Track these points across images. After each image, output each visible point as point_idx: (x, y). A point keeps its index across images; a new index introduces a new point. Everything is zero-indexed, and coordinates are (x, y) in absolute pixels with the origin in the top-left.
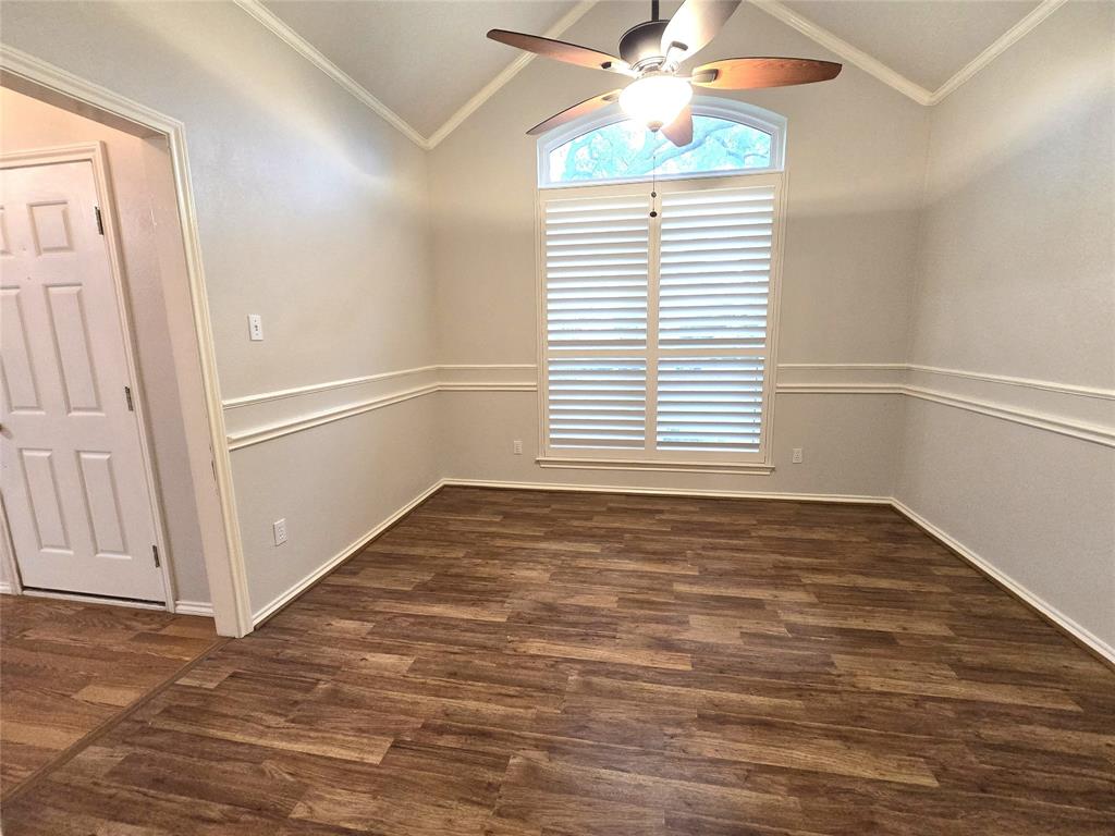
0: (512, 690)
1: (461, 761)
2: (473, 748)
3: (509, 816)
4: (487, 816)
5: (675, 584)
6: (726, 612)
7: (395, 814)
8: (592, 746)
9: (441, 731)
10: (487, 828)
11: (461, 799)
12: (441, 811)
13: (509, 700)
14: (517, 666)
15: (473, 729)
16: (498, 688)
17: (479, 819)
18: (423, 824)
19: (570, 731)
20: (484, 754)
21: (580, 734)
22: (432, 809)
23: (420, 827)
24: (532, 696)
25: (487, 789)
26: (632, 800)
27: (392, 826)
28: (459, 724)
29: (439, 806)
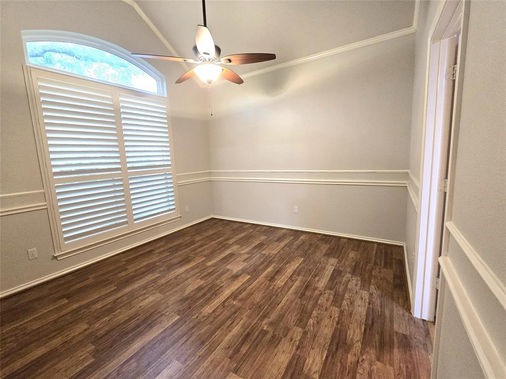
0: (229, 322)
1: (257, 345)
2: (253, 340)
3: (287, 334)
4: (285, 340)
5: (206, 264)
6: (231, 260)
7: (274, 372)
8: (268, 306)
9: (237, 351)
10: (290, 340)
11: (275, 347)
12: (278, 354)
13: (234, 324)
14: (215, 318)
15: (243, 339)
16: (224, 327)
17: (285, 342)
18: (282, 361)
19: (260, 310)
20: (257, 337)
21: (262, 308)
22: (276, 357)
23: (283, 363)
24: (236, 317)
25: (274, 338)
26: (291, 303)
27: (279, 374)
28: (237, 343)
29: (276, 355)
